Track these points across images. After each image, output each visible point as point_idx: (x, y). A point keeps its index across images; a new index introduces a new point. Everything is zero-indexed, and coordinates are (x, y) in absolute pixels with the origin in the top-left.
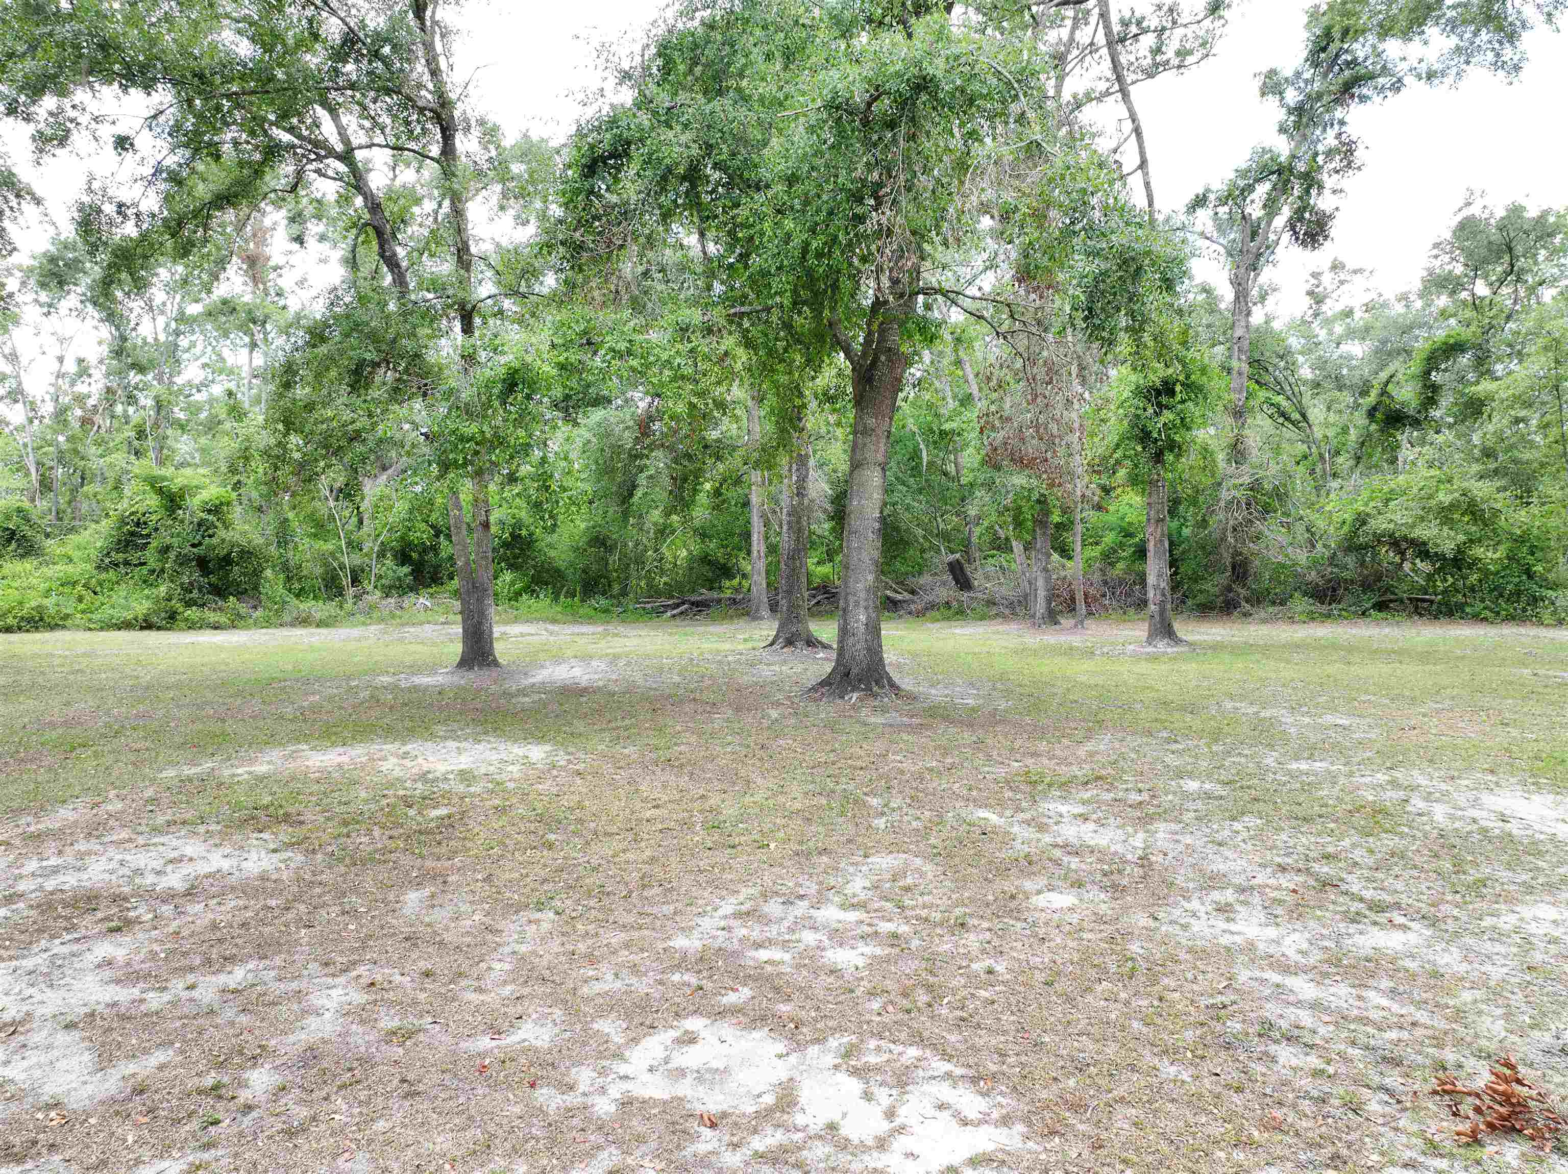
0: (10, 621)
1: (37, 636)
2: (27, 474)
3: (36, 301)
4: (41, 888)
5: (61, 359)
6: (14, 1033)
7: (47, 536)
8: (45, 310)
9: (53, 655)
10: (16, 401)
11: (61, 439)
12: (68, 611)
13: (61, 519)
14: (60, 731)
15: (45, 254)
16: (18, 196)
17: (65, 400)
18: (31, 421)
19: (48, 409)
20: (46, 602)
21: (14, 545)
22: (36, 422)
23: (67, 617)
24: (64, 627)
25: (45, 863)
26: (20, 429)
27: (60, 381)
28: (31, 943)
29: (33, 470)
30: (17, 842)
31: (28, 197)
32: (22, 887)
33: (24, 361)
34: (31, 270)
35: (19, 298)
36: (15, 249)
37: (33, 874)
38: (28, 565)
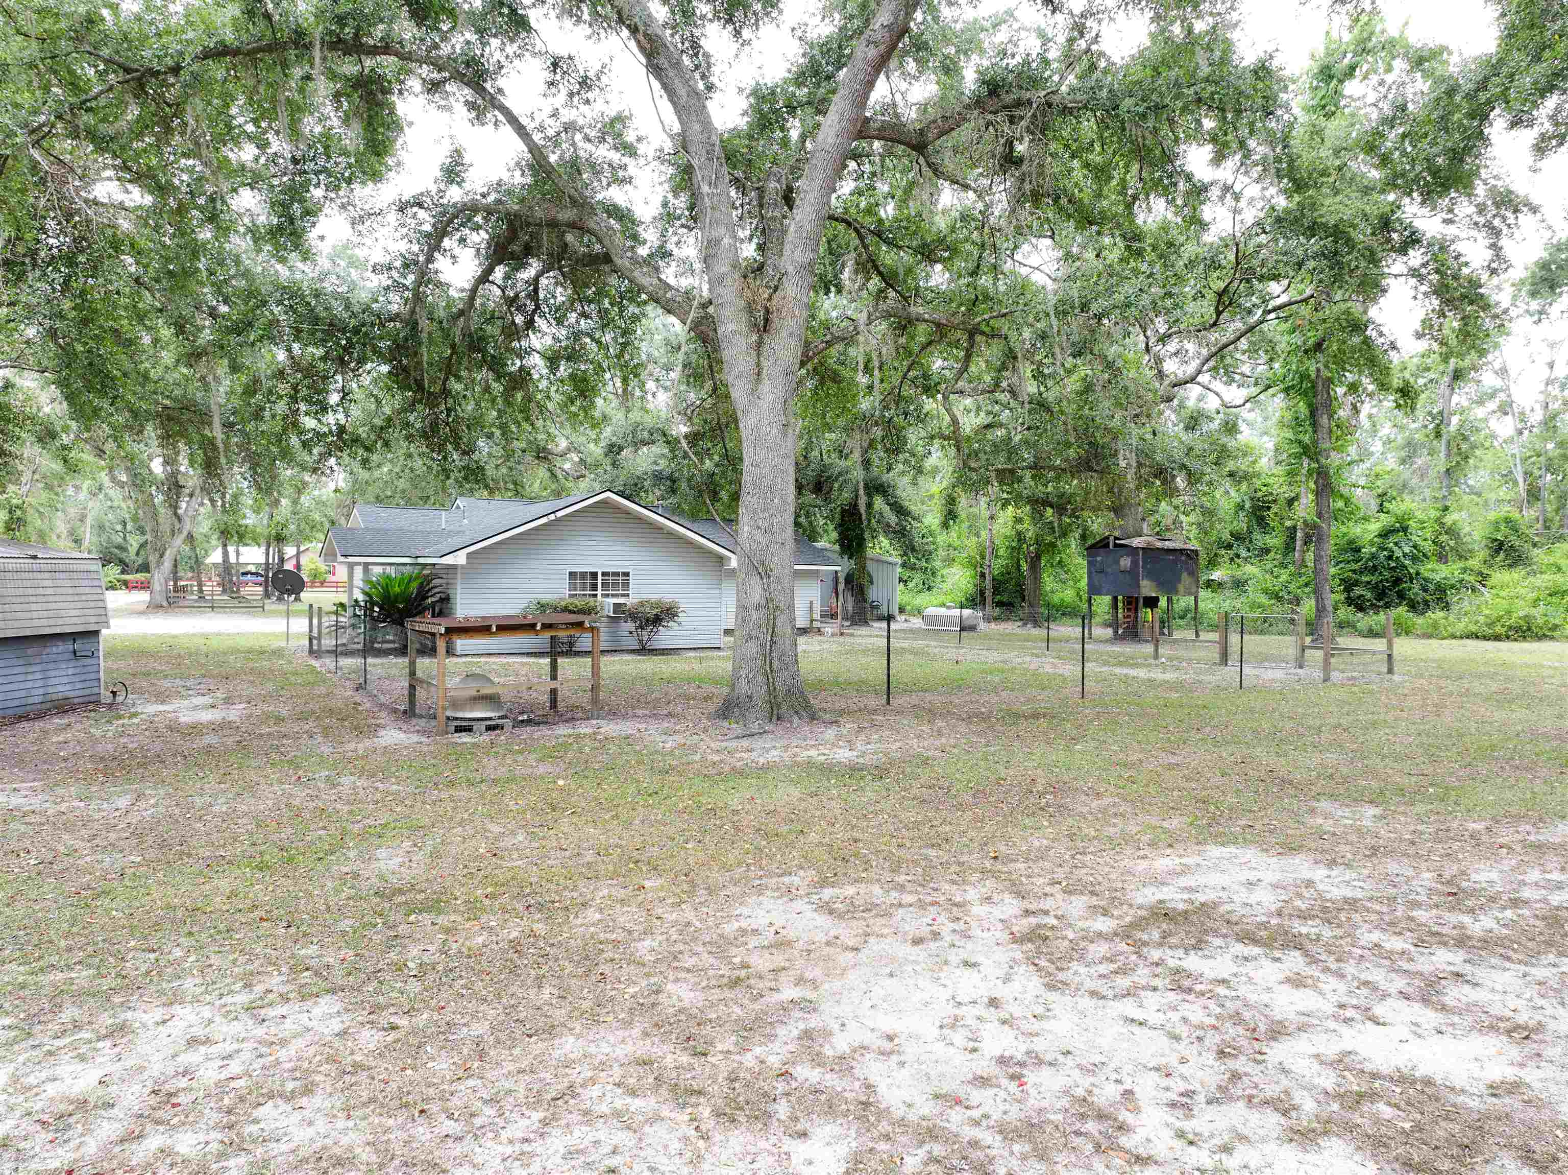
0: (1498, 629)
1: (1525, 645)
2: (1515, 482)
3: (1527, 311)
4: (1545, 900)
5: (1551, 365)
6: (1527, 1038)
7: (1535, 545)
8: (1536, 318)
9: (1543, 666)
10: (1506, 414)
11: (1550, 446)
12: (1557, 621)
13: (1548, 528)
14: (1555, 744)
15: (1536, 263)
16: (1516, 211)
17: (1555, 406)
18: (1521, 433)
19: (1537, 417)
20: (1533, 612)
21: (1502, 555)
22: (1526, 432)
23: (1555, 627)
24: (1552, 638)
25: (1548, 876)
26: (1509, 441)
27: (1550, 388)
28: (1539, 953)
29: (1521, 480)
30: (1518, 848)
31: (1525, 209)
32: (1526, 893)
33: (1513, 373)
34: (1523, 282)
35: (1513, 312)
36: (1510, 266)
37: (1536, 884)
38: (1516, 574)
